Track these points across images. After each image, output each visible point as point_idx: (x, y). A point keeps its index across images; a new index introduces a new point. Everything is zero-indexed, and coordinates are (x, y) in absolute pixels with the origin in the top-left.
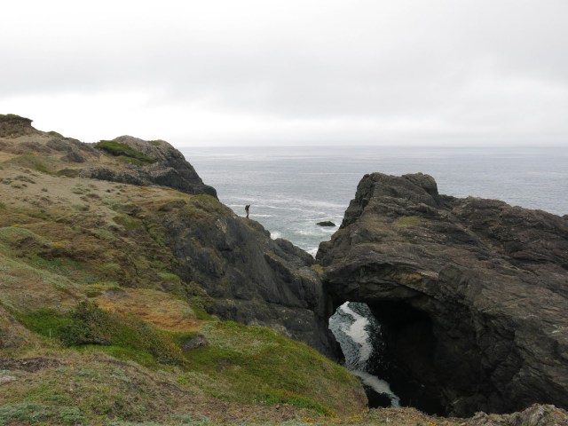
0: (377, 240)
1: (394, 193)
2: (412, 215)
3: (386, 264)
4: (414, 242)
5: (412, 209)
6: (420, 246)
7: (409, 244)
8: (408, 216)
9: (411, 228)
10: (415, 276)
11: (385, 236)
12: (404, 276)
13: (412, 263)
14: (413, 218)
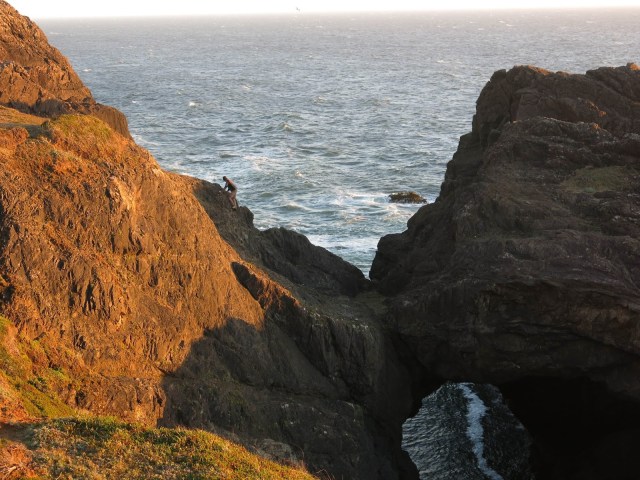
0: (521, 227)
1: (563, 112)
2: (609, 162)
3: (544, 283)
4: (612, 230)
5: (607, 148)
6: (628, 239)
7: (600, 235)
8: (597, 165)
9: (606, 196)
10: (614, 313)
11: (541, 215)
12: (589, 314)
13: (607, 281)
14: (612, 171)
